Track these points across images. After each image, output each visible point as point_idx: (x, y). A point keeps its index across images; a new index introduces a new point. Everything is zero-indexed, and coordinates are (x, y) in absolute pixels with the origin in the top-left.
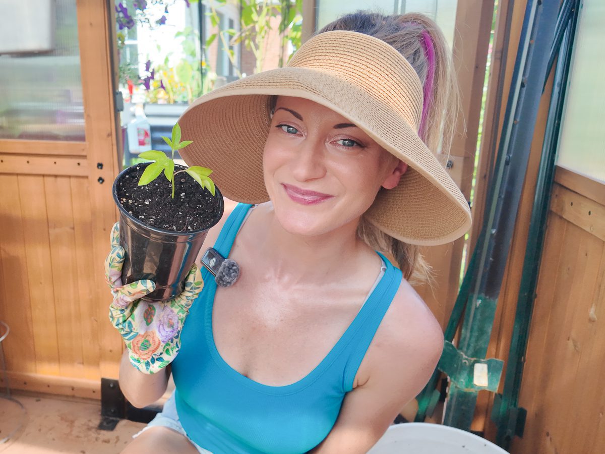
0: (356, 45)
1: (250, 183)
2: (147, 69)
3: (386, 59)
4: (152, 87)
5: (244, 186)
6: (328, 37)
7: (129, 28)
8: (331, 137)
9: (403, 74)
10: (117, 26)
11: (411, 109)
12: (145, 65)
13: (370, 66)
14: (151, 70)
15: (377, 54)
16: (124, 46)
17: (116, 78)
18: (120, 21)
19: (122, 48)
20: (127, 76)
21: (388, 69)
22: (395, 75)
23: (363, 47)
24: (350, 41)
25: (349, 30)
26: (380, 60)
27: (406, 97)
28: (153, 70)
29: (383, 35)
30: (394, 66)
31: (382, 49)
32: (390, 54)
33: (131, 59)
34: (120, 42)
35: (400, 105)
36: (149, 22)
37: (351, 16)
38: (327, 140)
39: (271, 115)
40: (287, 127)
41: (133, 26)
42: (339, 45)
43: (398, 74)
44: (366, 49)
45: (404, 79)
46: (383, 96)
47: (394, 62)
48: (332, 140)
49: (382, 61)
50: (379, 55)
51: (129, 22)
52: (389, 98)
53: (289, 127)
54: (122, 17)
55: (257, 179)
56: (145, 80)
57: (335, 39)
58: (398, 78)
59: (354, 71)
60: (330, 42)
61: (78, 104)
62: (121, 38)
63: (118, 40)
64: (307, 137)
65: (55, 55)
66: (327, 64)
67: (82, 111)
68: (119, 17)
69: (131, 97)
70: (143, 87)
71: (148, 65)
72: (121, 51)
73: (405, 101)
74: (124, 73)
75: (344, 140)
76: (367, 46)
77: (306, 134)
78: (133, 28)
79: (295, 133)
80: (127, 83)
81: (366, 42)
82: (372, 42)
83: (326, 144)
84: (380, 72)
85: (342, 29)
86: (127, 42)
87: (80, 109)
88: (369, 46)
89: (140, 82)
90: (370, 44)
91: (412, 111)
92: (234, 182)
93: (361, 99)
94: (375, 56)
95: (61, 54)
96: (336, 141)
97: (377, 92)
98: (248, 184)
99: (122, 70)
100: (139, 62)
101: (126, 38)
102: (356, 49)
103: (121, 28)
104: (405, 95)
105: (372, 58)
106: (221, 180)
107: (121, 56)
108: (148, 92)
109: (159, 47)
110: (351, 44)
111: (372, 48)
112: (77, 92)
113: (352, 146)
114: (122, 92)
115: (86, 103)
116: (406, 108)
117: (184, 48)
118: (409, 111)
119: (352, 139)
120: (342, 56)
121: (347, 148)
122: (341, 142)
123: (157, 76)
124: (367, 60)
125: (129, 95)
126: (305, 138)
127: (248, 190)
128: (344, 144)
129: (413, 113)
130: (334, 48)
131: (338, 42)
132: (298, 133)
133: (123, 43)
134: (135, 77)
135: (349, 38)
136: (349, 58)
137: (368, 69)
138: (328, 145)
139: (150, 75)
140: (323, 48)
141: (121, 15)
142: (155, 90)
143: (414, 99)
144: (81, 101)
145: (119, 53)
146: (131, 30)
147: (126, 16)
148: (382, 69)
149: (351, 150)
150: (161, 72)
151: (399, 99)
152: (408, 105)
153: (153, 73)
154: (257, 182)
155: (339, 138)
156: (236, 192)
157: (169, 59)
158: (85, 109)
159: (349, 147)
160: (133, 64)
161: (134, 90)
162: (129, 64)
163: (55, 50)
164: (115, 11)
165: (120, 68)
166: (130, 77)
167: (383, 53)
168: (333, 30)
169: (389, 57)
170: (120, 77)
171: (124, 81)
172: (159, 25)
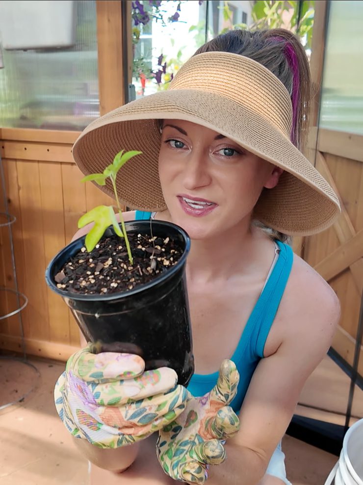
0: (226, 65)
1: (148, 193)
2: (160, 63)
3: (254, 75)
4: (163, 81)
5: (143, 195)
6: (202, 59)
7: (144, 24)
8: (213, 148)
9: (270, 87)
10: (133, 22)
11: (281, 117)
12: (158, 59)
13: (241, 82)
14: (163, 64)
15: (245, 71)
16: (139, 41)
17: (129, 72)
18: (136, 17)
19: (137, 43)
20: (140, 70)
21: (256, 83)
22: (263, 89)
23: (233, 66)
24: (221, 61)
25: (220, 51)
26: (249, 76)
27: (275, 107)
28: (165, 64)
29: (249, 53)
30: (262, 80)
31: (250, 67)
32: (257, 70)
33: (145, 54)
34: (135, 37)
35: (270, 114)
36: (162, 18)
37: (222, 37)
38: (210, 151)
39: (161, 131)
40: (174, 142)
41: (148, 21)
42: (212, 66)
43: (266, 87)
44: (236, 67)
45: (272, 91)
46: (254, 108)
47: (261, 76)
48: (214, 150)
49: (250, 77)
50: (248, 72)
51: (145, 18)
52: (260, 109)
53: (177, 141)
54: (138, 13)
55: (155, 188)
56: (157, 74)
57: (209, 60)
58: (266, 91)
59: (227, 88)
60: (204, 63)
61: (94, 97)
62: (136, 33)
63: (133, 35)
64: (192, 149)
65: (76, 50)
66: (203, 84)
67: (98, 103)
68: (135, 13)
69: (143, 90)
70: (155, 80)
71: (160, 59)
72: (136, 46)
73: (275, 111)
74: (137, 68)
75: (226, 149)
76: (236, 64)
77: (191, 147)
78: (148, 24)
79: (181, 147)
80: (139, 77)
81: (236, 61)
82: (241, 60)
83: (210, 154)
84: (250, 87)
85: (214, 51)
86: (142, 37)
87: (96, 102)
88: (238, 65)
89: (152, 75)
90: (239, 62)
91: (282, 118)
92: (134, 192)
93: (235, 114)
94: (244, 74)
95: (81, 50)
96: (218, 151)
97: (248, 105)
98: (147, 194)
99: (136, 64)
100: (152, 56)
101: (141, 33)
102: (227, 68)
103: (136, 24)
104: (274, 105)
105: (241, 76)
106: (121, 191)
107: (135, 50)
108: (159, 85)
109: (173, 41)
110: (223, 64)
111: (241, 66)
112: (94, 86)
113: (232, 155)
114: (135, 86)
115: (101, 96)
116: (277, 116)
117: (197, 42)
118: (279, 119)
119: (232, 148)
120: (215, 76)
121: (228, 157)
122: (222, 152)
123: (168, 70)
124: (237, 78)
125: (141, 89)
126: (191, 150)
127: (147, 199)
128: (225, 153)
129: (283, 120)
130: (208, 69)
131: (211, 63)
132: (185, 147)
133: (138, 38)
134: (148, 71)
135: (220, 59)
136: (222, 76)
137: (238, 85)
138: (211, 155)
139: (161, 69)
140: (199, 69)
141: (137, 11)
142: (165, 83)
143: (283, 107)
144: (97, 94)
145: (133, 48)
146: (146, 25)
147: (142, 12)
148: (251, 84)
149: (231, 159)
150: (173, 65)
151: (269, 109)
152: (278, 114)
153: (164, 68)
154: (155, 191)
155: (221, 148)
156: (137, 201)
157: (182, 52)
158: (100, 102)
159: (230, 157)
160: (146, 59)
161: (147, 84)
162: (142, 59)
163: (75, 45)
164: (132, 8)
165: (134, 62)
166: (143, 71)
167: (251, 70)
168: (207, 51)
169: (256, 73)
170: (134, 71)
171: (137, 75)
172: (171, 21)
